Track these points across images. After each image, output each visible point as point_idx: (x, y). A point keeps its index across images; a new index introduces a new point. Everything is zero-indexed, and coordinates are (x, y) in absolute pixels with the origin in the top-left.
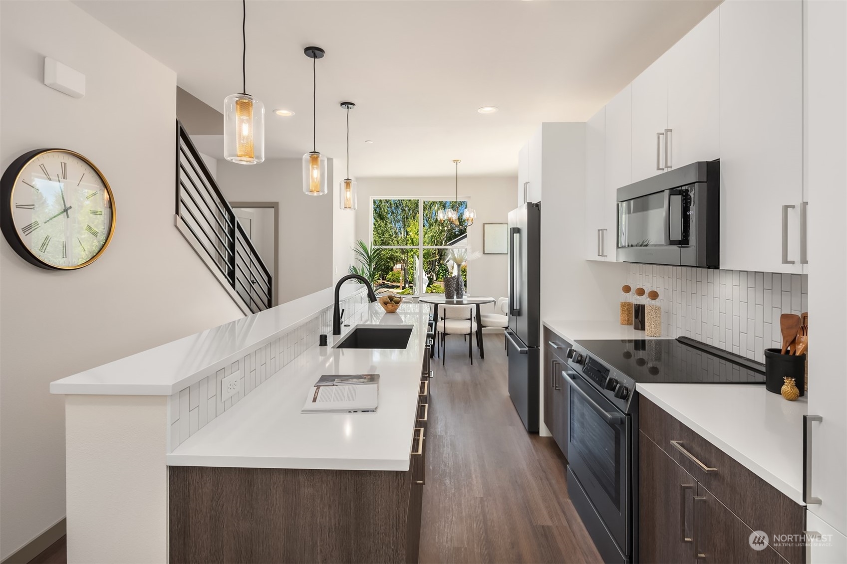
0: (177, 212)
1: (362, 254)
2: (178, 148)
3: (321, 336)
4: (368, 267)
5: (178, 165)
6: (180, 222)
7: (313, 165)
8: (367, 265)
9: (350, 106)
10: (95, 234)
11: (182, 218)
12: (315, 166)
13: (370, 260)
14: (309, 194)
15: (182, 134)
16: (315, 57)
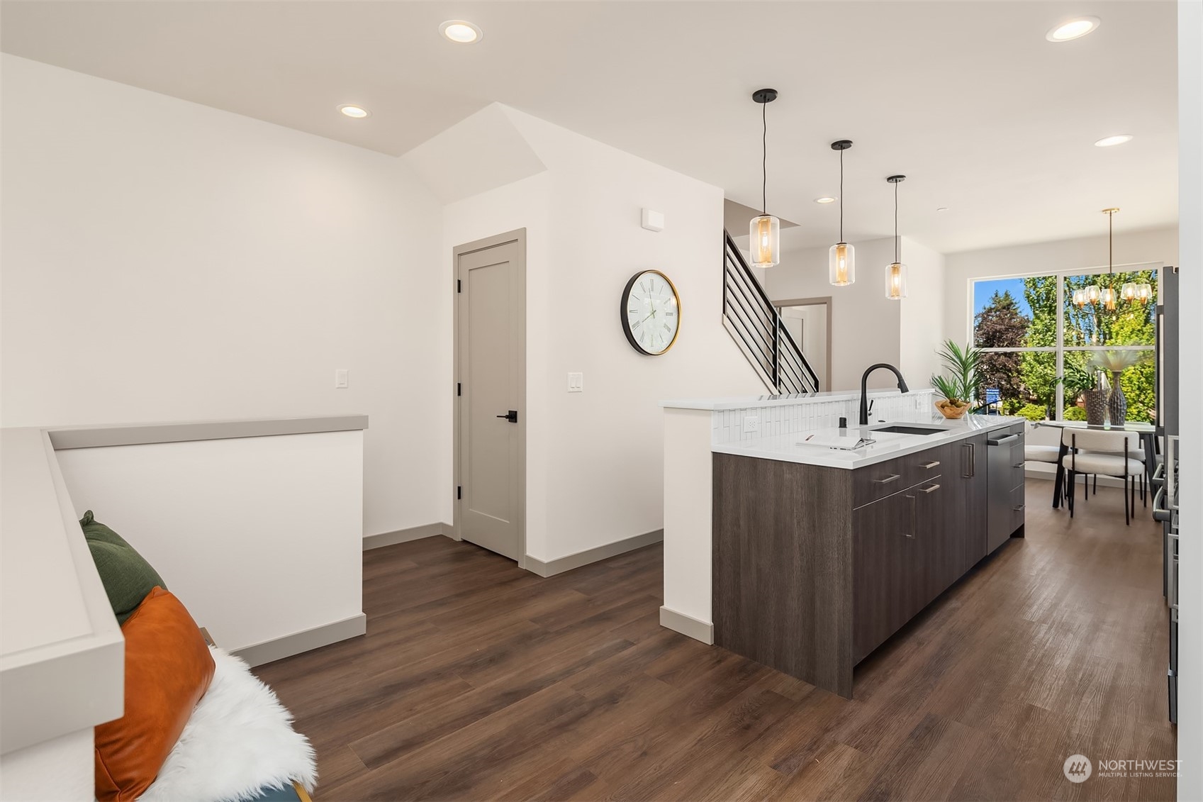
0: (724, 312)
1: (953, 359)
2: (726, 254)
3: (840, 418)
4: (962, 378)
5: (725, 270)
6: (726, 321)
7: (839, 256)
8: (959, 375)
9: (898, 179)
10: (669, 330)
11: (728, 317)
12: (842, 257)
13: (965, 366)
14: (836, 284)
15: (728, 241)
16: (842, 148)
